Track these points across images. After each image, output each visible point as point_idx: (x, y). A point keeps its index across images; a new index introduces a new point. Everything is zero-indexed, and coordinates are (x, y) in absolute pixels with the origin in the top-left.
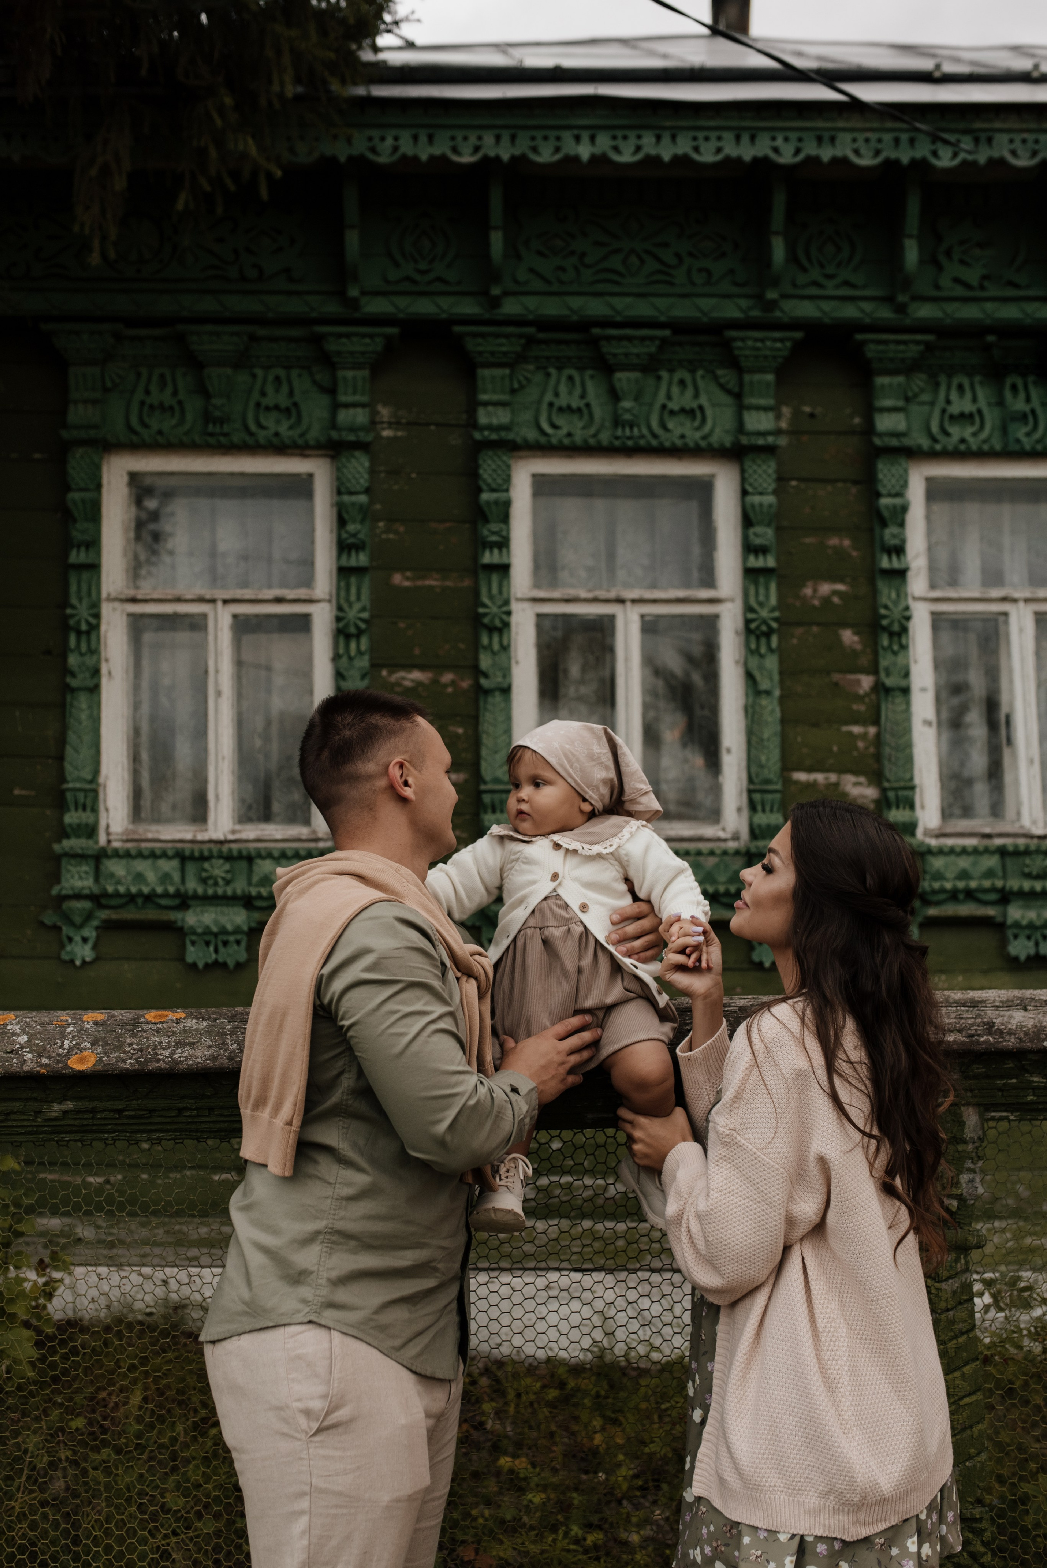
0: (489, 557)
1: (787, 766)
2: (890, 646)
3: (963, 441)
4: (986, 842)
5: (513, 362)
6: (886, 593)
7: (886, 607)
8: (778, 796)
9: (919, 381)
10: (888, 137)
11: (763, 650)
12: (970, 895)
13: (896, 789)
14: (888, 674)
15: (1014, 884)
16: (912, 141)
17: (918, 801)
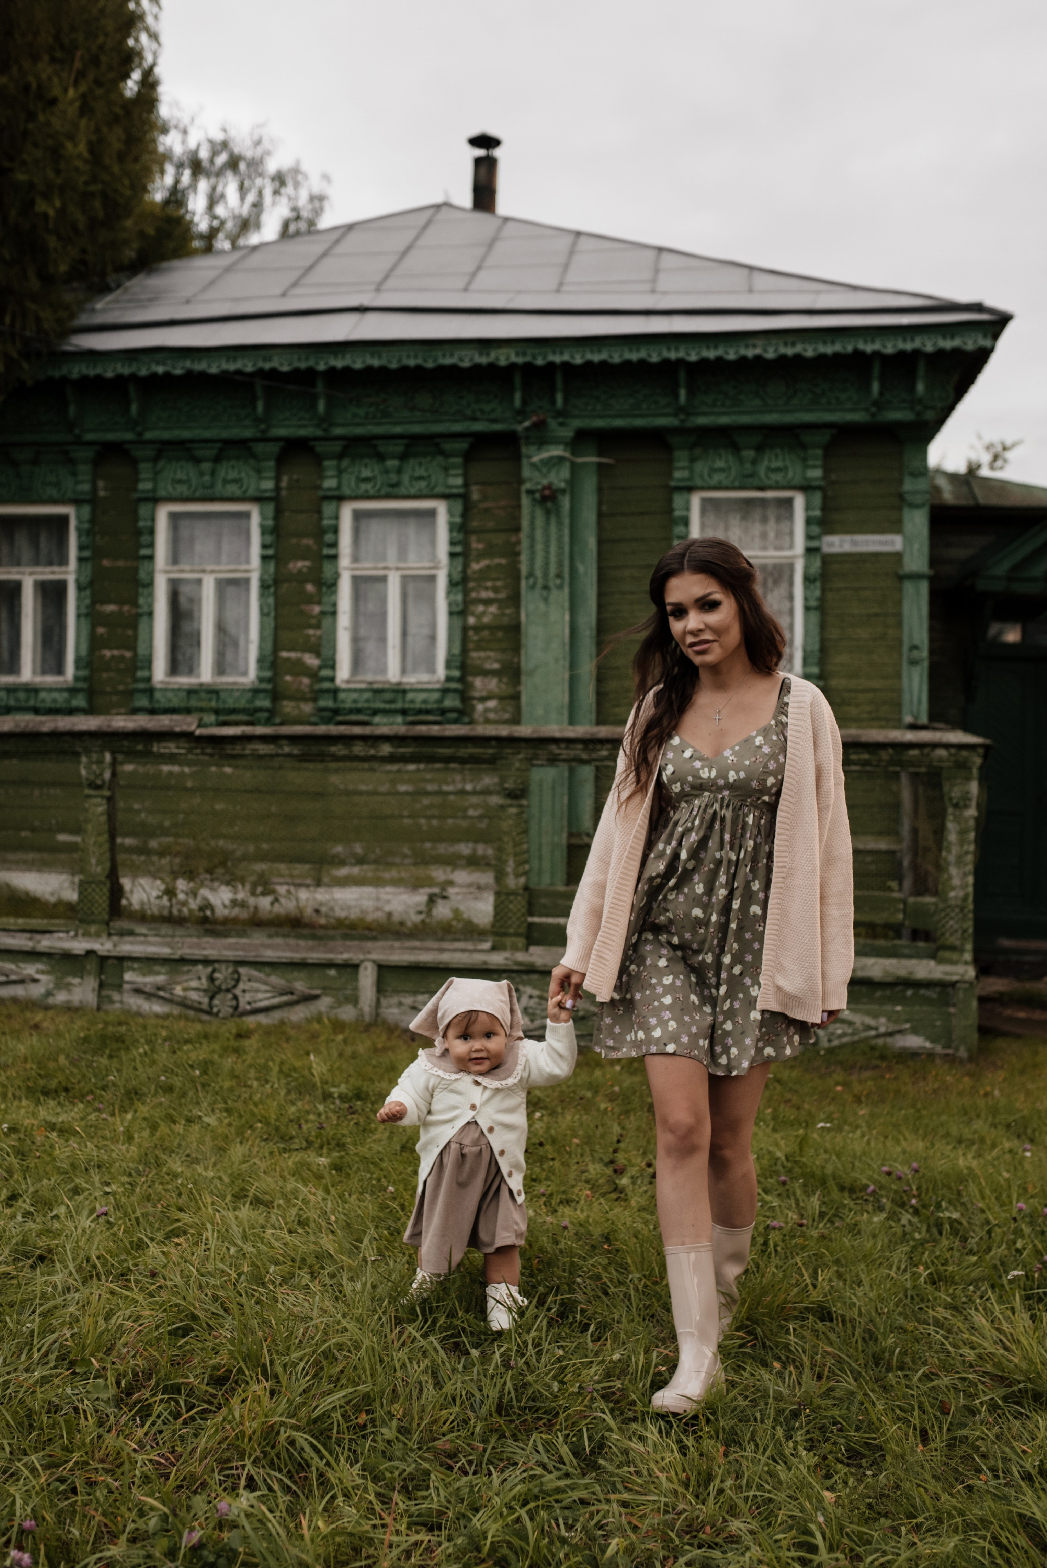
0: (144, 552)
1: (276, 648)
2: (329, 591)
3: (367, 491)
4: (369, 686)
5: (155, 460)
6: (327, 567)
7: (327, 573)
8: (272, 663)
9: (345, 463)
11: (267, 594)
12: (359, 711)
13: (327, 660)
14: (326, 605)
15: (377, 705)
16: (307, 359)
17: (338, 666)
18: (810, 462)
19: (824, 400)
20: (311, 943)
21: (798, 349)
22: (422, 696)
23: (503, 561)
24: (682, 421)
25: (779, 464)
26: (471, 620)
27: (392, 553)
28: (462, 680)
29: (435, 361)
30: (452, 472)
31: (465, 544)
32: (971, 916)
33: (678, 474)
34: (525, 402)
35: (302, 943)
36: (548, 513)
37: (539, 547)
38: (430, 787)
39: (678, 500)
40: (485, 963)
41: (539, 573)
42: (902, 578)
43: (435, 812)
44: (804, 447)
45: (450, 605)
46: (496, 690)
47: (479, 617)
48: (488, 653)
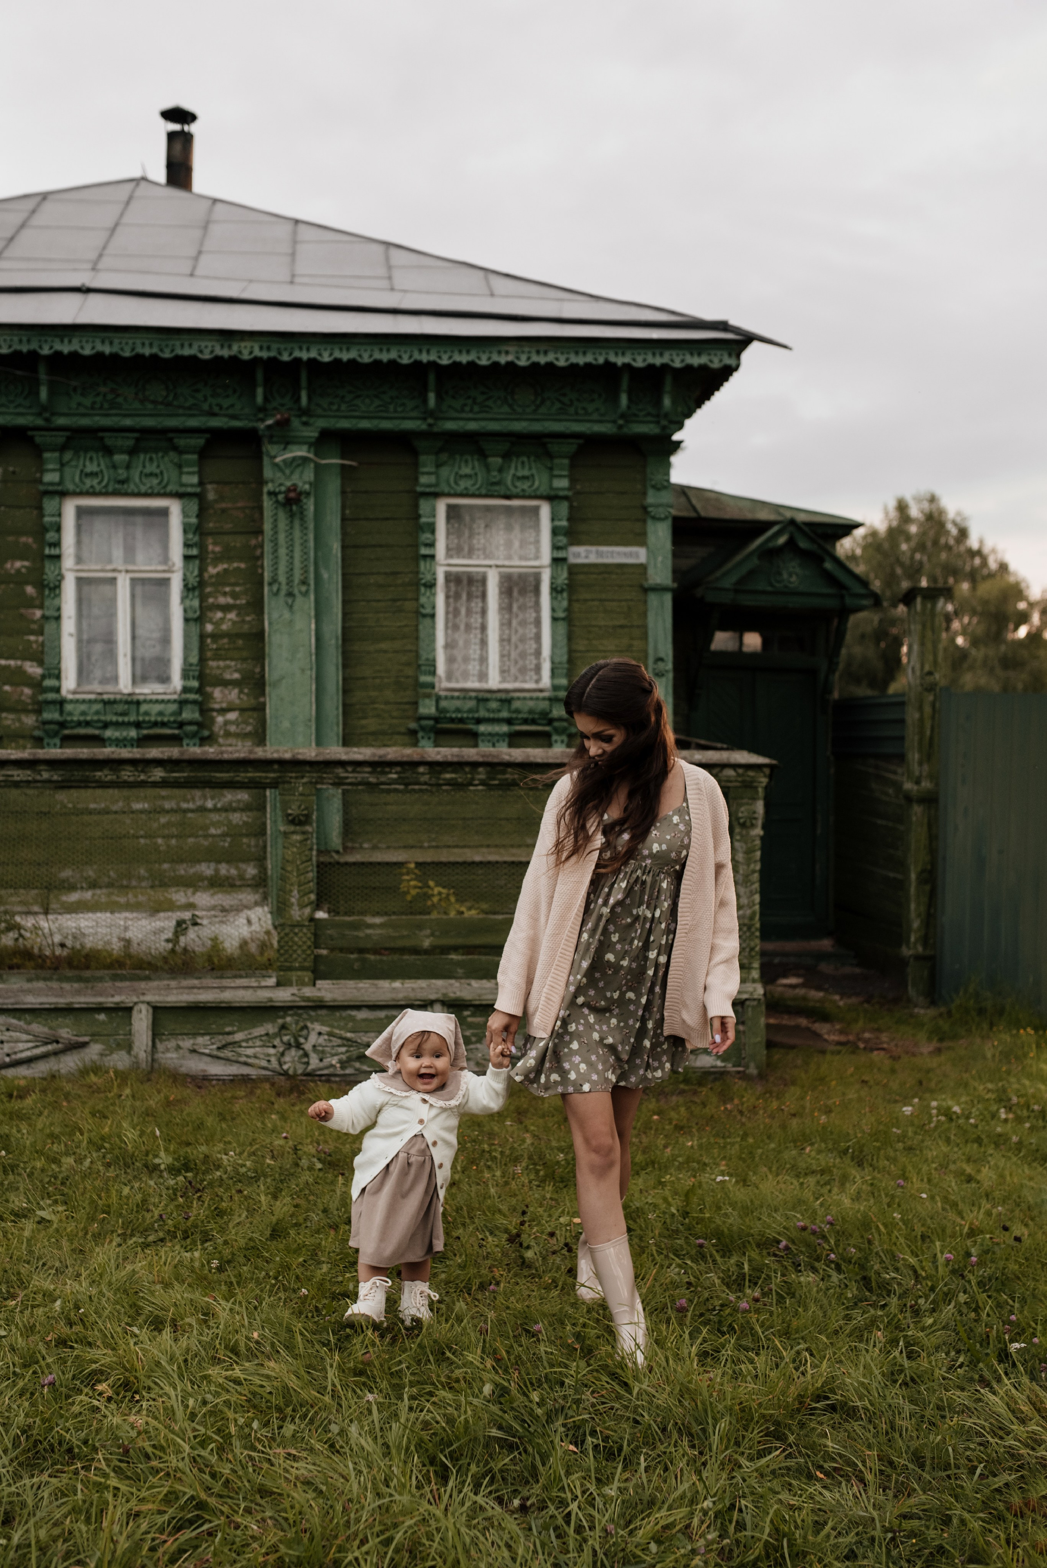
2: (51, 594)
3: (92, 487)
4: (98, 697)
6: (49, 567)
7: (50, 574)
9: (68, 455)
10: (16, 339)
12: (88, 724)
13: (51, 669)
14: (48, 609)
15: (109, 718)
16: (29, 341)
17: (63, 675)
18: (556, 472)
19: (572, 410)
20: (76, 985)
21: (550, 357)
22: (157, 708)
23: (243, 566)
24: (430, 425)
25: (526, 472)
26: (209, 628)
27: (118, 553)
28: (200, 691)
29: (172, 351)
30: (186, 470)
31: (202, 546)
32: (758, 934)
33: (423, 479)
34: (266, 399)
35: (66, 986)
36: (292, 516)
37: (282, 551)
38: (167, 805)
39: (424, 506)
40: (271, 1000)
41: (282, 579)
42: (646, 590)
43: (174, 831)
44: (551, 456)
45: (185, 611)
46: (237, 701)
47: (217, 624)
48: (228, 662)
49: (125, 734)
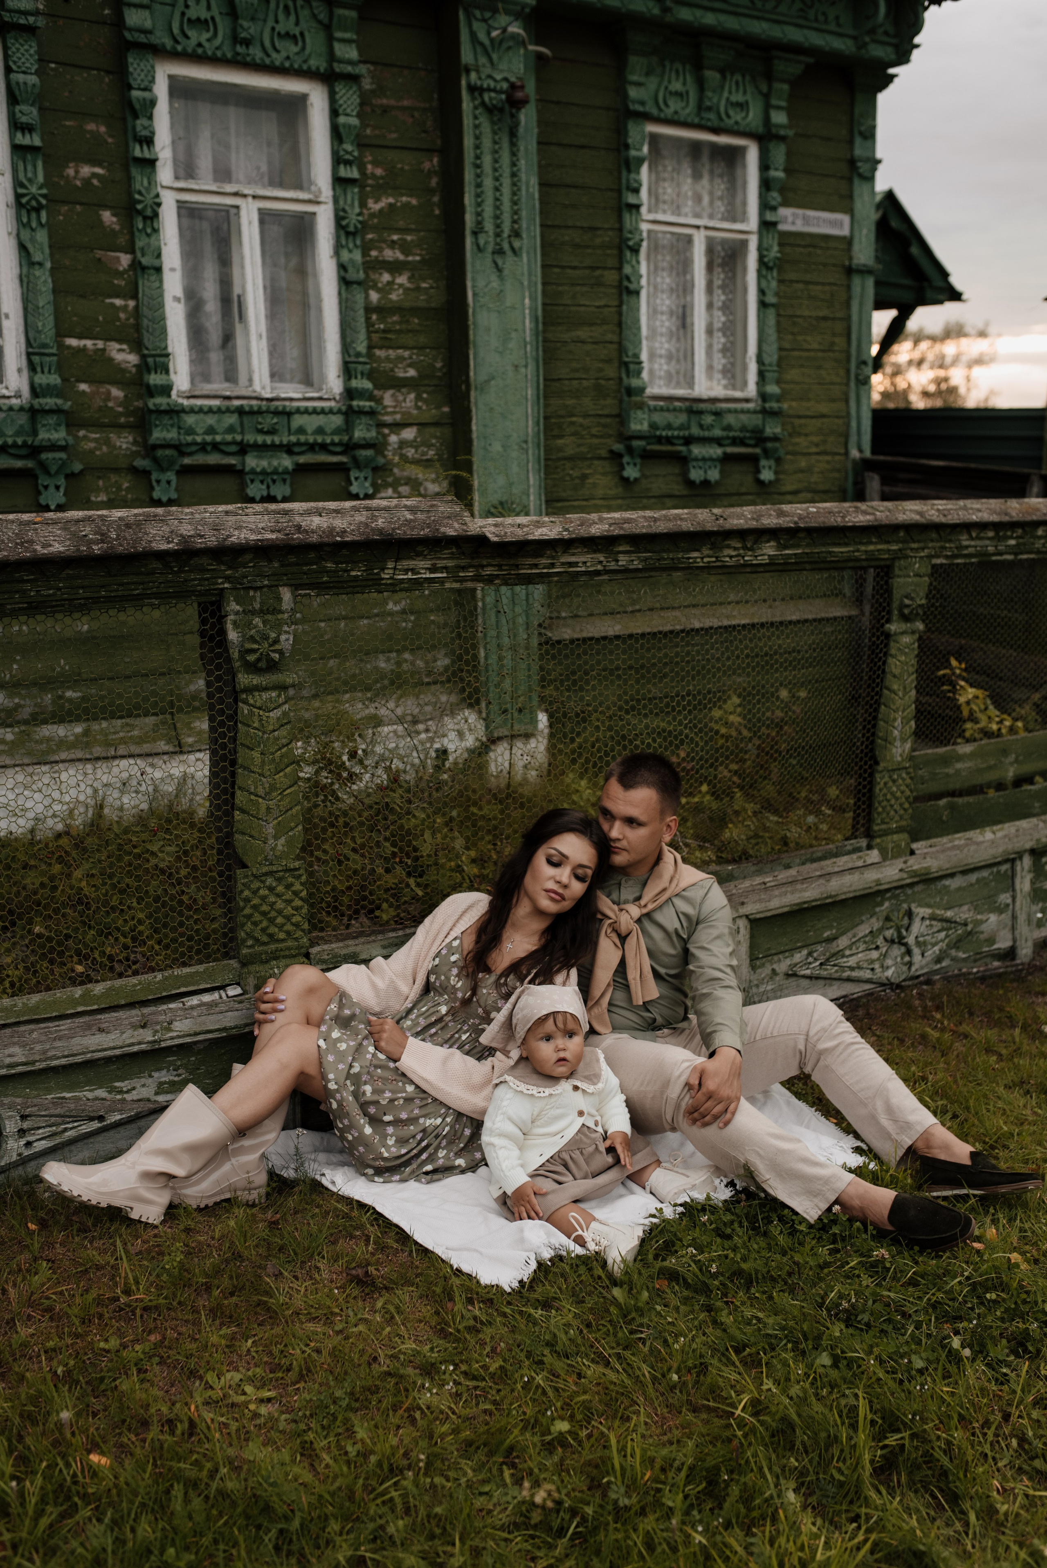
1: (61, 333)
2: (144, 228)
4: (227, 403)
6: (139, 181)
7: (140, 193)
8: (55, 358)
11: (34, 225)
12: (216, 447)
13: (154, 356)
14: (143, 253)
15: (250, 438)
17: (171, 367)
18: (774, 101)
22: (311, 423)
23: (414, 202)
25: (743, 98)
26: (374, 296)
28: (366, 394)
30: (338, 34)
31: (357, 164)
33: (634, 92)
36: (500, 131)
37: (488, 183)
39: (630, 132)
40: (875, 883)
41: (489, 226)
42: (850, 271)
44: (769, 76)
45: (342, 267)
46: (415, 412)
47: (385, 290)
48: (400, 351)
49: (275, 463)
